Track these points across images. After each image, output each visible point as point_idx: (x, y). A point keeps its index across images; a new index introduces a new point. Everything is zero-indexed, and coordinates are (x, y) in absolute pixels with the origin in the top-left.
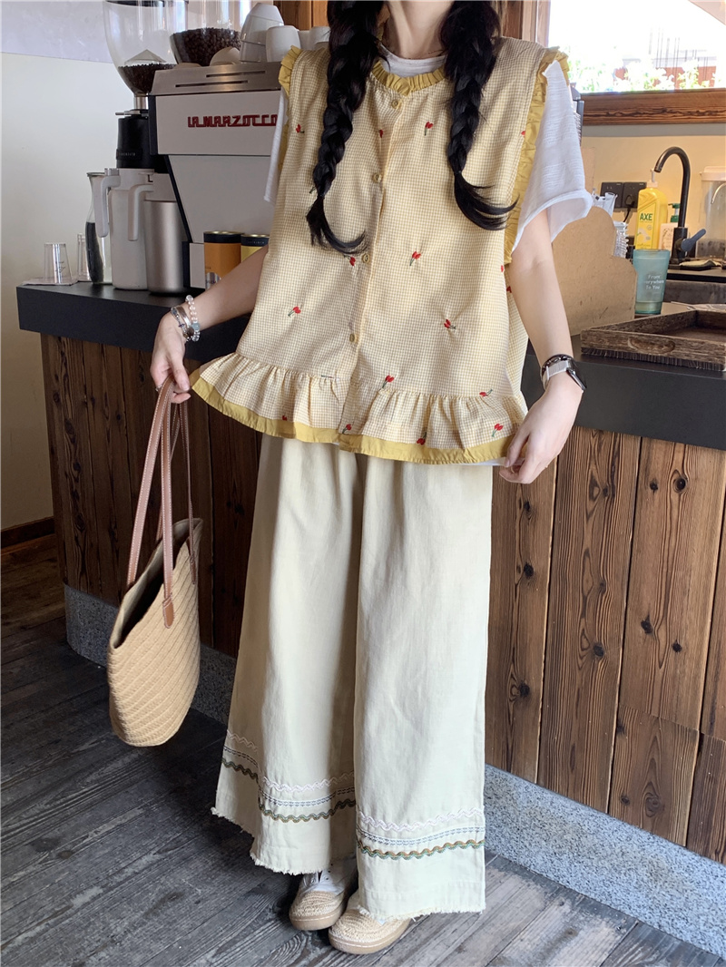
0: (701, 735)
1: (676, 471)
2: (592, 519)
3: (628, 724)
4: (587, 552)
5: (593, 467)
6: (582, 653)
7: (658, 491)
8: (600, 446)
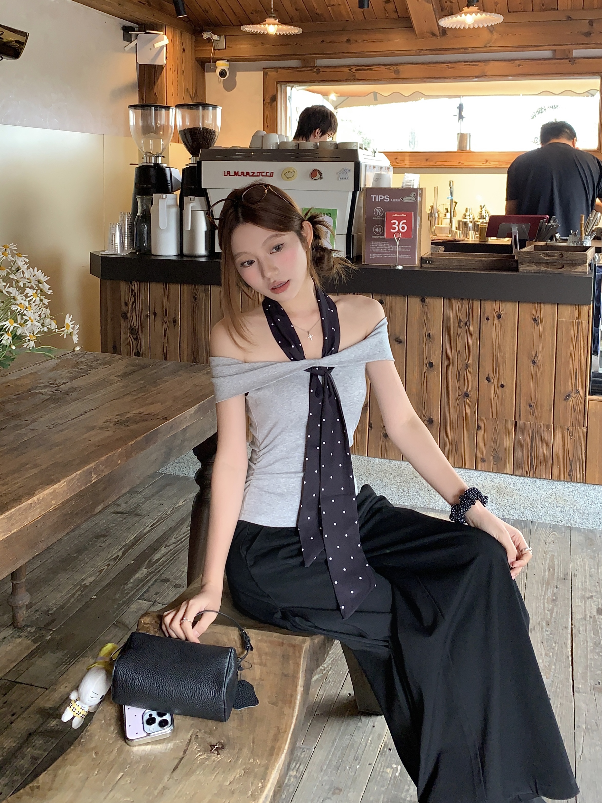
0: (516, 422)
1: (497, 312)
2: (460, 336)
3: (482, 425)
4: (459, 351)
5: (460, 314)
6: (459, 397)
7: (489, 321)
8: (462, 305)
